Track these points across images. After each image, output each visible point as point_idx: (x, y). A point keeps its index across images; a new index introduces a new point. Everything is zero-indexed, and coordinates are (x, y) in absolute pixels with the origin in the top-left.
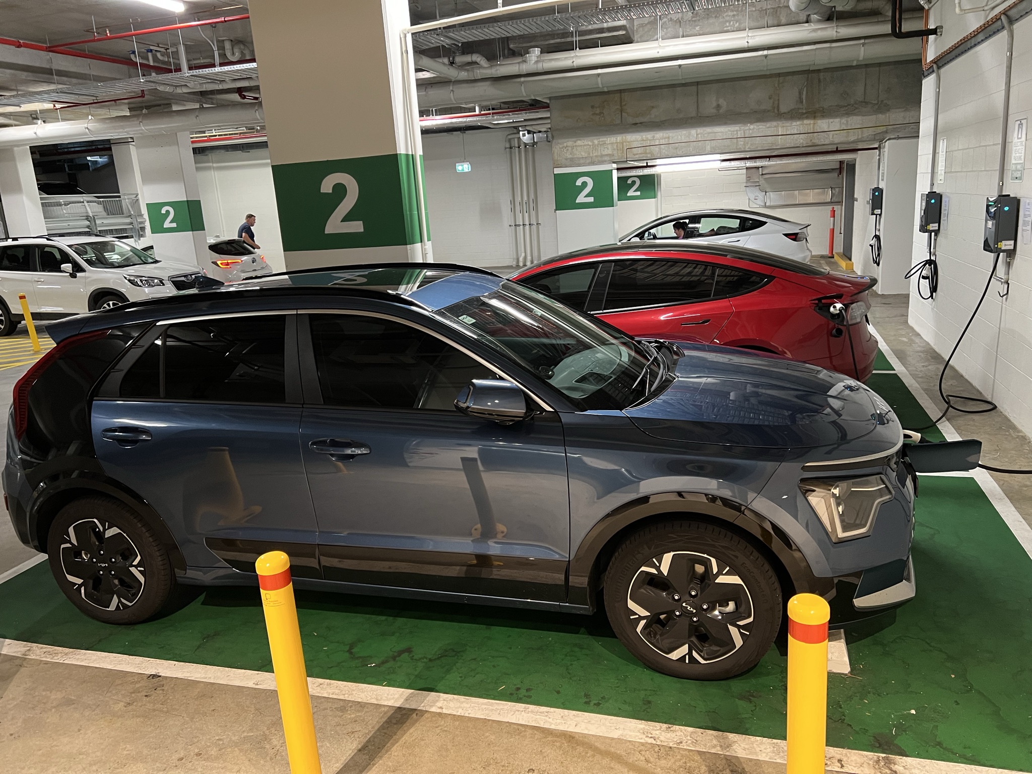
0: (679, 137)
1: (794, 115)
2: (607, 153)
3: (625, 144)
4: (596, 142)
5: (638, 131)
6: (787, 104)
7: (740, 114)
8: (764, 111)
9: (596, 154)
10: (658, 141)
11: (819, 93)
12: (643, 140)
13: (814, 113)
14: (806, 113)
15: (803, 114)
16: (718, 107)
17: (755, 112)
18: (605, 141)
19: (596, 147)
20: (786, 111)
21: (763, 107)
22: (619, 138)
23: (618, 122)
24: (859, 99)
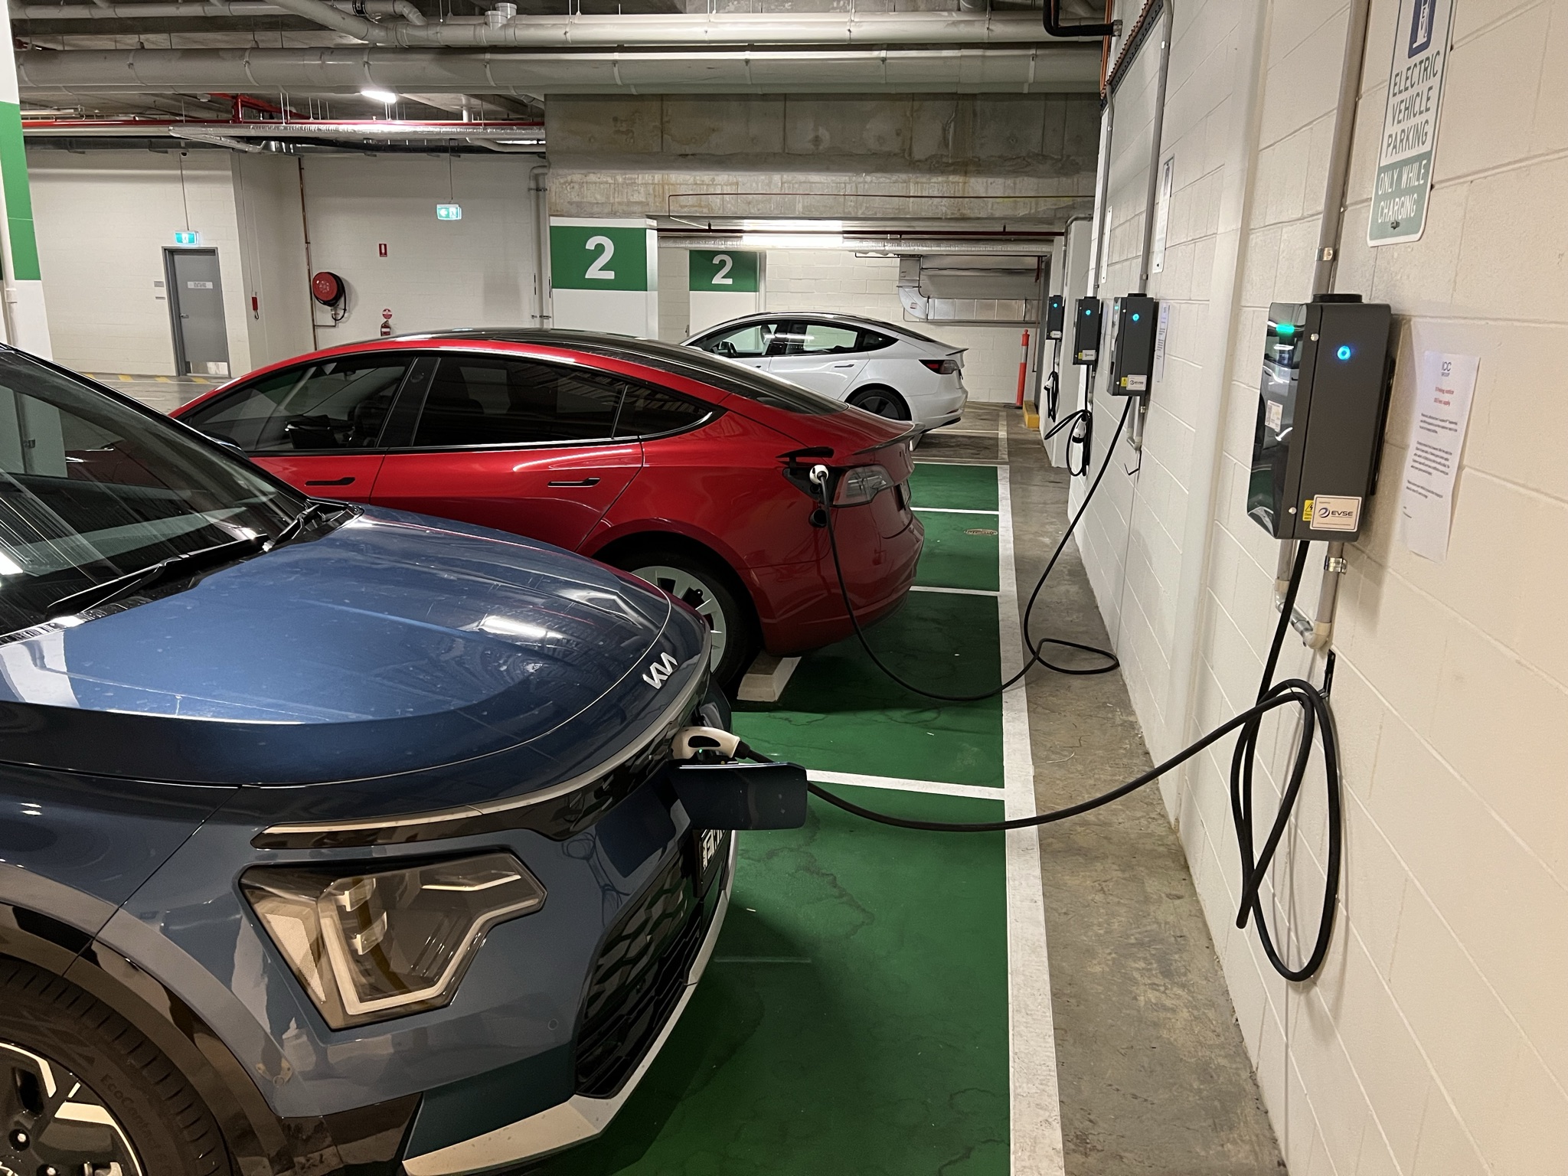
0: (754, 185)
1: (935, 166)
2: (637, 200)
3: (666, 187)
4: (620, 179)
5: (688, 168)
6: (925, 146)
7: (851, 155)
8: (889, 155)
9: (619, 200)
10: (719, 187)
11: (974, 133)
12: (696, 184)
13: (965, 166)
14: (952, 164)
15: (948, 165)
16: (817, 140)
17: (874, 154)
18: (635, 179)
19: (620, 188)
20: (923, 158)
21: (886, 148)
22: (657, 176)
23: (656, 148)
24: (1033, 150)
